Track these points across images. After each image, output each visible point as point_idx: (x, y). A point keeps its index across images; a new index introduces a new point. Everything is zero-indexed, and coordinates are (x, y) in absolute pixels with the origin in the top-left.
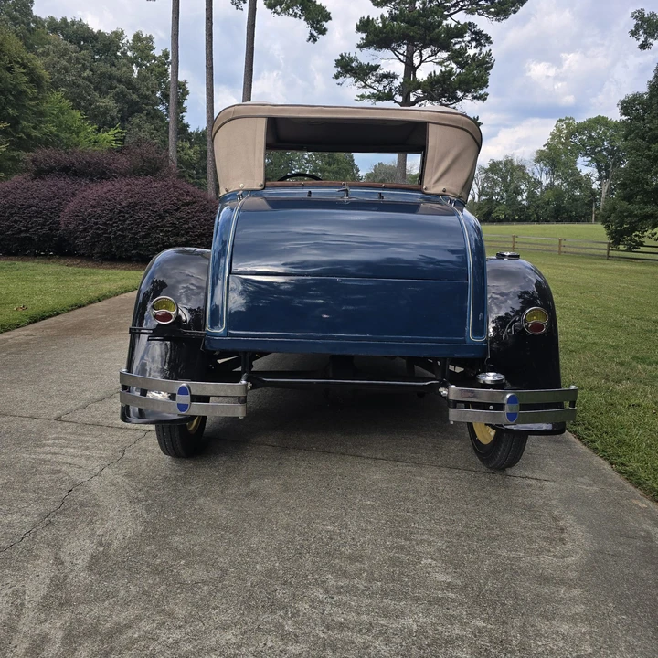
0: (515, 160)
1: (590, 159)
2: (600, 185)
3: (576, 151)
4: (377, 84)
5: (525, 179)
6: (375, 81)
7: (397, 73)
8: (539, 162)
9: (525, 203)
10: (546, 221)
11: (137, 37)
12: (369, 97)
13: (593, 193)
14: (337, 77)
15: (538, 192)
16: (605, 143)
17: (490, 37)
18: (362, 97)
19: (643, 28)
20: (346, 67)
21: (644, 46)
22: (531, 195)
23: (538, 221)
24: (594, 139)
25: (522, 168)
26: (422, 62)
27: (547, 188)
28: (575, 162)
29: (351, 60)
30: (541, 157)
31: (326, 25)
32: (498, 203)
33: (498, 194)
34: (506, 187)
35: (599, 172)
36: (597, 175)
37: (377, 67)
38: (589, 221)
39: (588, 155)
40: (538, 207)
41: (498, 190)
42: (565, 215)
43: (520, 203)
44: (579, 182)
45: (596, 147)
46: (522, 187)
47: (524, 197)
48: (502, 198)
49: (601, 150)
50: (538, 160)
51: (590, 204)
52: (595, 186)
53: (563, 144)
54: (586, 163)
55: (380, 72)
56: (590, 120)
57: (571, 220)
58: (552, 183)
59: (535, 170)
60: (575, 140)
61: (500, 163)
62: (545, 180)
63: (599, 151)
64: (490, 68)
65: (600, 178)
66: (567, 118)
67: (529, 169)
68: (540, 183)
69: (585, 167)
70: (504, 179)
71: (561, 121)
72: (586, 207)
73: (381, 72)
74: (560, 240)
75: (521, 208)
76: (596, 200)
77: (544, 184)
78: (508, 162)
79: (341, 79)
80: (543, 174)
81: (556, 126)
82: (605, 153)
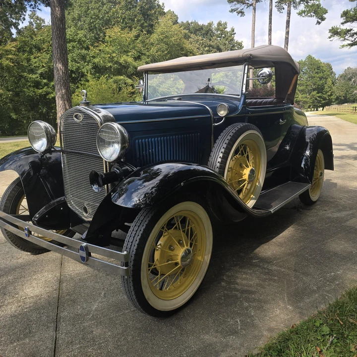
4: (351, 38)
6: (350, 36)
11: (219, 24)
12: (347, 45)
14: (330, 38)
18: (343, 46)
20: (335, 32)
29: (337, 29)
31: (325, 16)
37: (351, 30)
55: (352, 32)
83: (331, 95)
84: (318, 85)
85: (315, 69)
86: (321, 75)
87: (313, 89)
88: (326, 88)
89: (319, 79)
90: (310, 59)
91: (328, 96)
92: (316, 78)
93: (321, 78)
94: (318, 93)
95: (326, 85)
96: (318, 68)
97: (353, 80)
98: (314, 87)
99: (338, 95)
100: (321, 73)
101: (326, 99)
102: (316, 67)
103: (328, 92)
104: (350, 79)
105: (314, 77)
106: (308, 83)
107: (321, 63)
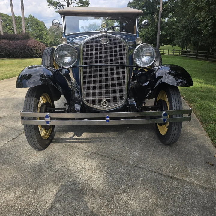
4: (59, 8)
6: (59, 7)
7: (65, 5)
18: (57, 12)
20: (51, 3)
26: (72, 3)
37: (59, 3)
64: (89, 4)
73: (61, 4)
79: (49, 6)
83: (47, 41)
84: (39, 34)
85: (35, 24)
86: (39, 28)
87: (37, 36)
88: (43, 36)
89: (39, 30)
90: (31, 17)
91: (46, 41)
92: (37, 30)
93: (40, 30)
94: (40, 39)
95: (43, 35)
96: (37, 23)
97: (56, 33)
98: (37, 35)
99: (51, 41)
100: (40, 27)
101: (45, 43)
102: (36, 23)
103: (45, 39)
104: (54, 32)
105: (36, 29)
106: (33, 33)
107: (38, 21)
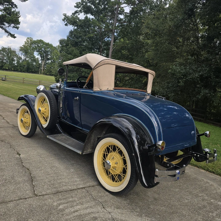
0: (12, 48)
1: (38, 53)
2: (41, 62)
3: (34, 49)
5: (16, 56)
8: (21, 51)
9: (16, 64)
10: (24, 72)
13: (40, 64)
15: (21, 61)
16: (43, 49)
17: (17, 6)
19: (66, 19)
21: (66, 25)
22: (18, 62)
23: (21, 71)
24: (40, 47)
25: (14, 52)
27: (24, 61)
28: (33, 53)
30: (22, 49)
32: (5, 63)
33: (6, 60)
34: (9, 58)
35: (41, 58)
36: (40, 58)
38: (38, 73)
39: (38, 52)
40: (21, 66)
41: (5, 58)
42: (30, 71)
43: (14, 64)
44: (35, 60)
45: (40, 49)
46: (15, 59)
47: (16, 63)
48: (7, 62)
49: (42, 51)
50: (21, 50)
51: (39, 68)
52: (40, 62)
53: (29, 46)
54: (37, 54)
56: (38, 40)
57: (32, 72)
58: (25, 59)
59: (20, 53)
60: (34, 46)
61: (6, 48)
62: (23, 57)
63: (41, 51)
65: (42, 60)
66: (30, 38)
67: (17, 53)
68: (21, 58)
69: (36, 55)
70: (8, 55)
71: (28, 38)
72: (37, 69)
74: (40, 81)
75: (14, 66)
76: (40, 67)
77: (23, 59)
78: (9, 49)
80: (22, 55)
81: (27, 40)
82: (43, 52)
